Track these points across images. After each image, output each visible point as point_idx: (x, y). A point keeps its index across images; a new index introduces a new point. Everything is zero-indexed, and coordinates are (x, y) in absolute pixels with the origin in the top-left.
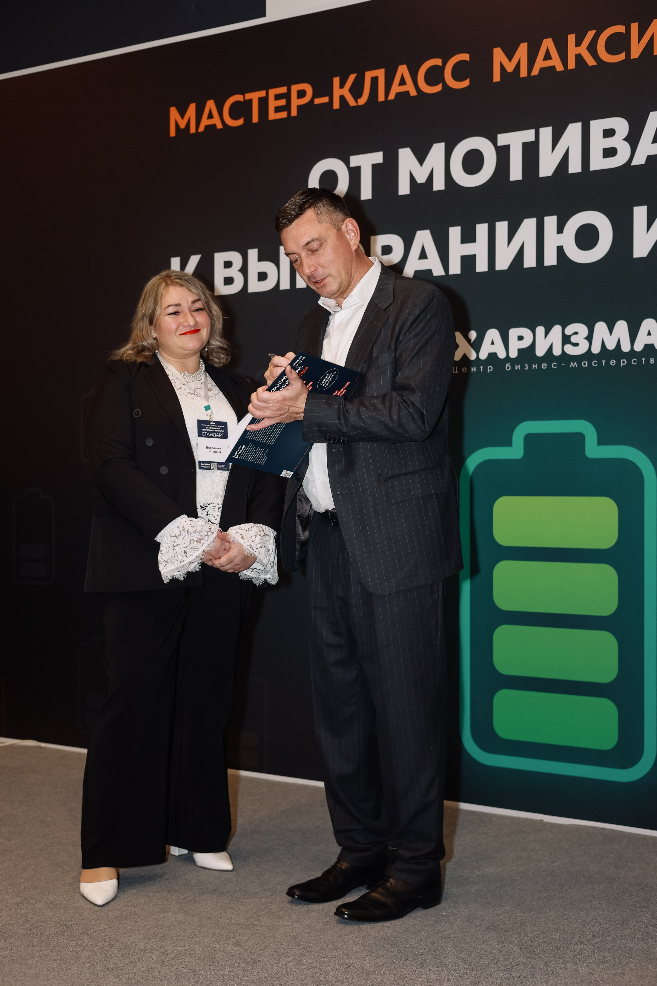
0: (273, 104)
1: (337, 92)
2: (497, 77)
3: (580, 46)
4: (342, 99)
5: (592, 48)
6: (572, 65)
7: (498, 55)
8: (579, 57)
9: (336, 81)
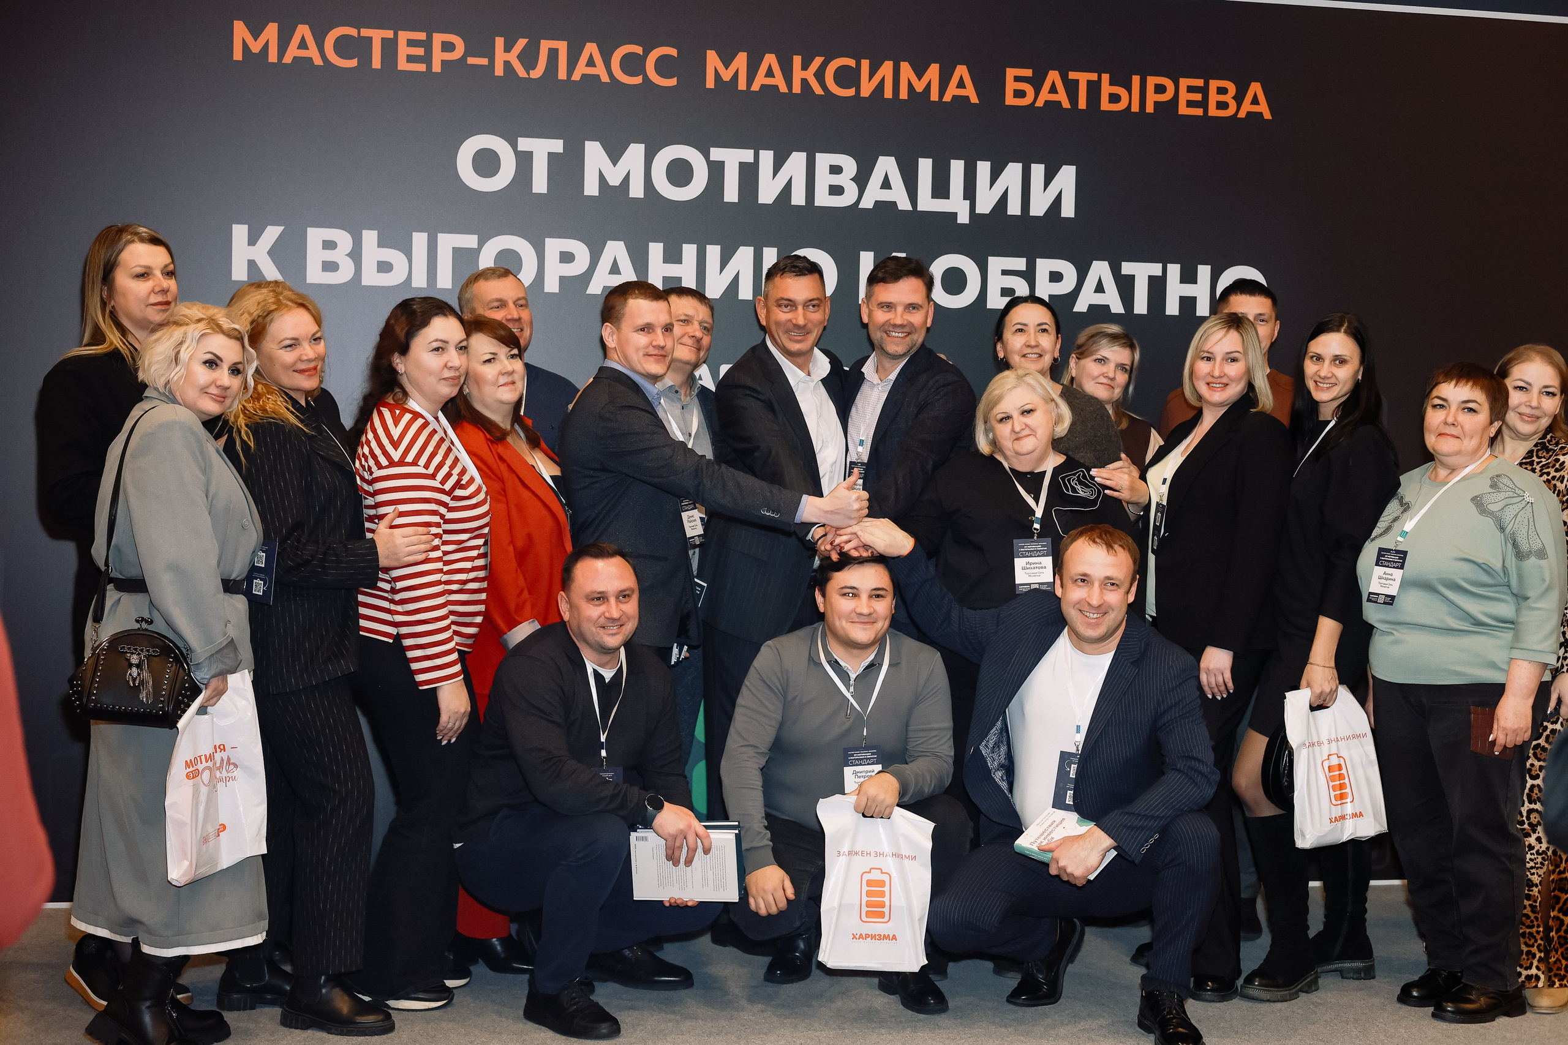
0: (403, 51)
1: (500, 56)
2: (710, 83)
3: (806, 70)
4: (507, 65)
5: (820, 75)
6: (797, 89)
7: (712, 59)
8: (804, 82)
9: (500, 42)
